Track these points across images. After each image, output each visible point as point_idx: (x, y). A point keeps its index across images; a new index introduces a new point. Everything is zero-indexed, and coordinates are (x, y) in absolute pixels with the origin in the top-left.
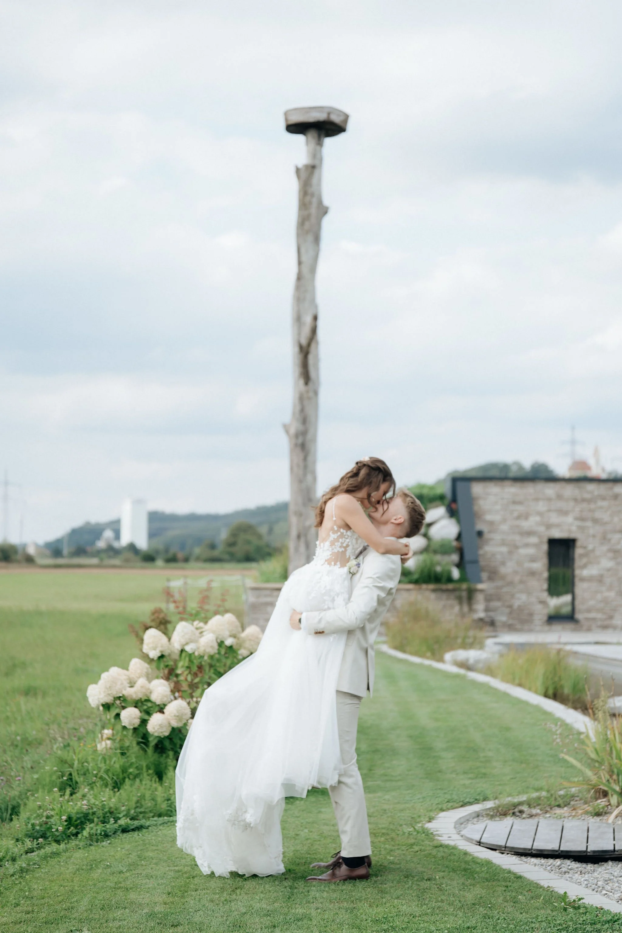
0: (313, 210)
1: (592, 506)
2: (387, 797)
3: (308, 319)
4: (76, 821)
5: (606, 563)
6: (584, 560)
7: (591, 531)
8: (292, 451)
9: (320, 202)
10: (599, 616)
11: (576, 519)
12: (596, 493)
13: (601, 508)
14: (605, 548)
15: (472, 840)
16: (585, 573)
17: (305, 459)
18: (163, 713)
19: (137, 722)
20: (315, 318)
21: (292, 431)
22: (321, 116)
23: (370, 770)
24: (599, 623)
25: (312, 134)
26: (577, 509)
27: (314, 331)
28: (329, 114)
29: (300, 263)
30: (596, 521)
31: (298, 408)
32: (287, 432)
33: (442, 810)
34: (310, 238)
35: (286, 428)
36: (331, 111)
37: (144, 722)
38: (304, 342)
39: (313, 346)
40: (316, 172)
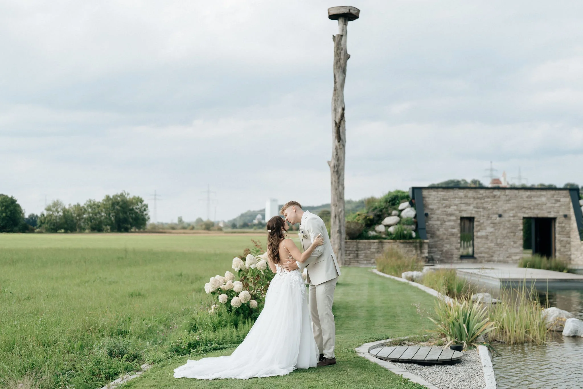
0: (342, 57)
1: (483, 201)
2: (342, 336)
3: (340, 110)
4: (193, 345)
5: (490, 229)
6: (479, 228)
7: (482, 214)
8: (332, 175)
9: (346, 52)
10: (486, 255)
11: (474, 207)
12: (484, 194)
13: (487, 202)
14: (489, 222)
15: (373, 355)
16: (479, 234)
17: (338, 178)
18: (238, 297)
19: (226, 300)
20: (343, 109)
21: (332, 165)
22: (346, 11)
23: (341, 325)
24: (486, 259)
25: (341, 20)
26: (475, 203)
27: (343, 116)
28: (349, 10)
29: (335, 83)
30: (484, 208)
31: (335, 153)
32: (329, 165)
33: (366, 342)
34: (341, 70)
35: (329, 163)
36: (351, 8)
37: (229, 301)
38: (337, 121)
39: (342, 123)
40: (343, 38)
